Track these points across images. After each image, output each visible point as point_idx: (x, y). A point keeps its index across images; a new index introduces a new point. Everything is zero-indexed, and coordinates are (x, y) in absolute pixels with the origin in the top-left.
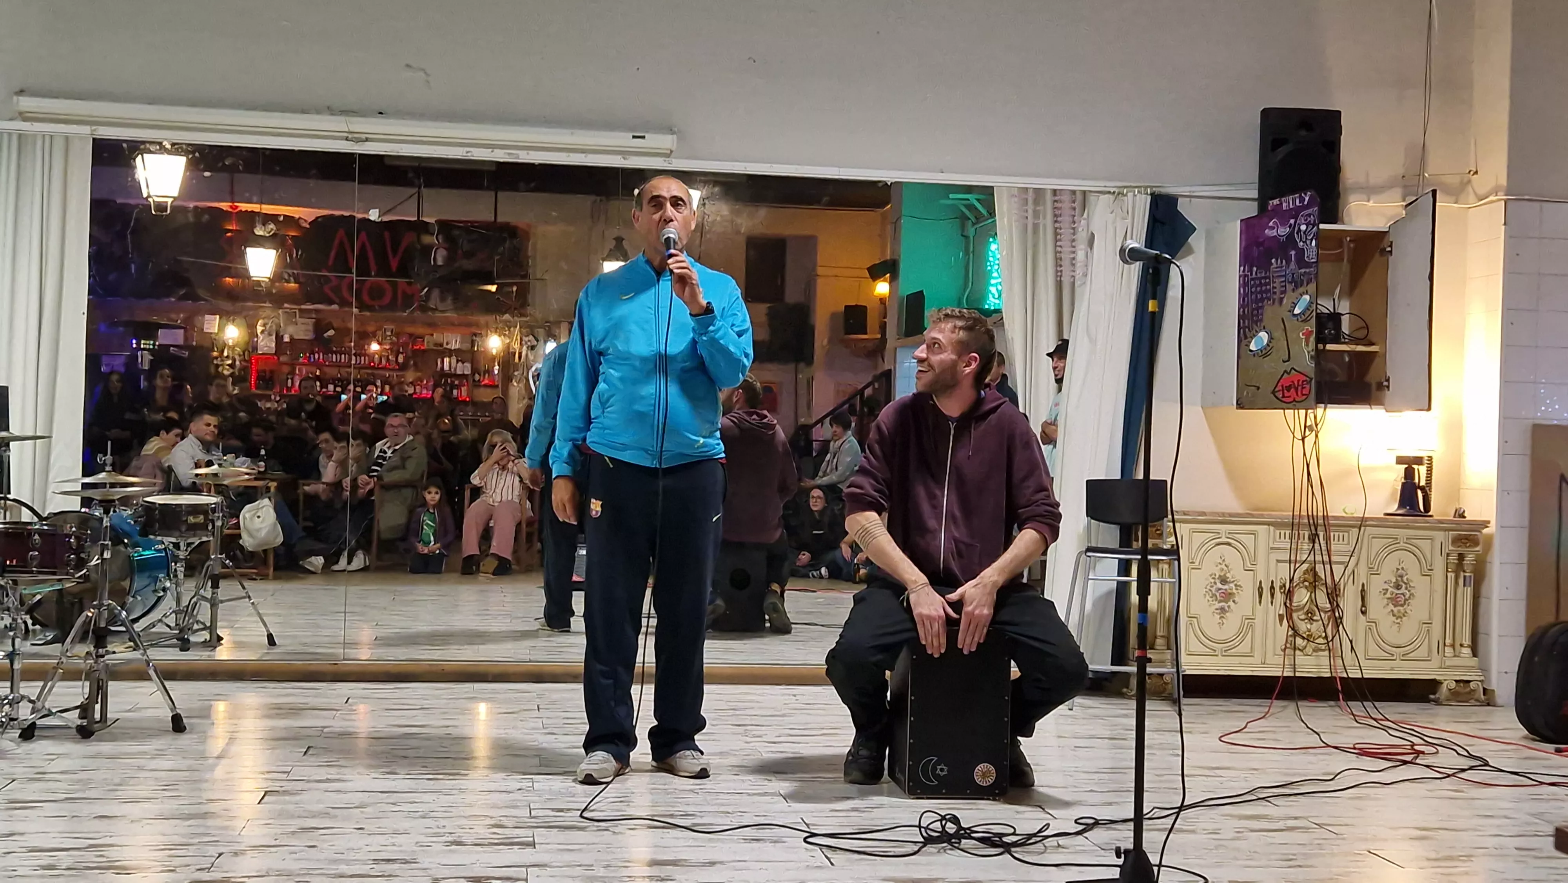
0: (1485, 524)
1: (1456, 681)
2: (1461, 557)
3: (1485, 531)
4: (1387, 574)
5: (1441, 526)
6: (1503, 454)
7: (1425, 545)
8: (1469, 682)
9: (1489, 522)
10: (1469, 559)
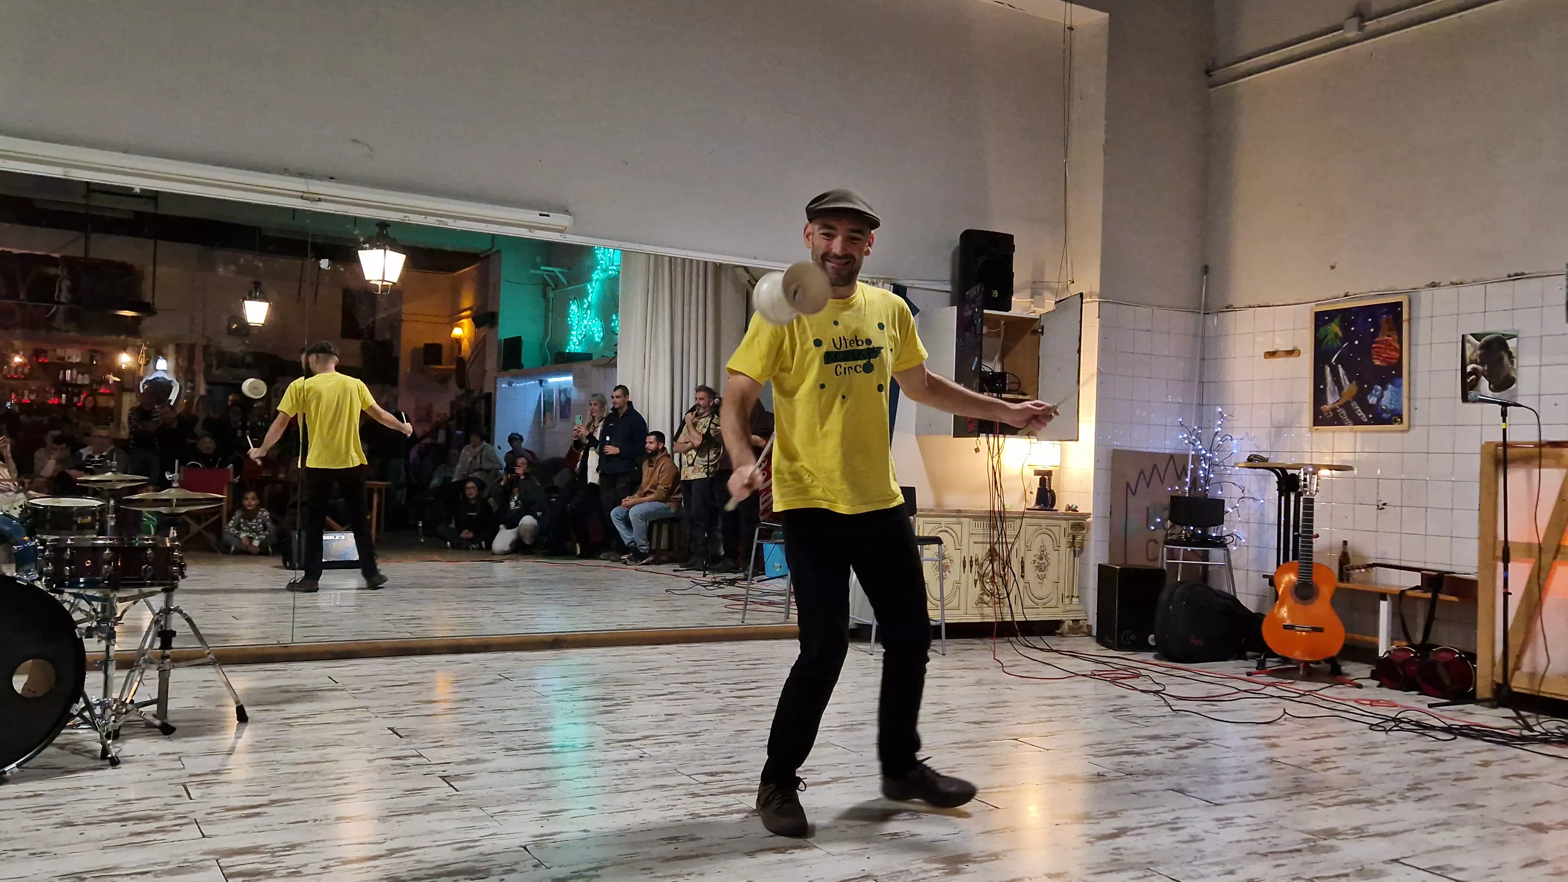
0: (1088, 515)
1: (1072, 620)
2: (1074, 538)
3: (1088, 520)
4: (1036, 551)
5: (1064, 517)
6: (1097, 469)
7: (1055, 530)
8: (1079, 620)
9: (1090, 514)
10: (1078, 538)
